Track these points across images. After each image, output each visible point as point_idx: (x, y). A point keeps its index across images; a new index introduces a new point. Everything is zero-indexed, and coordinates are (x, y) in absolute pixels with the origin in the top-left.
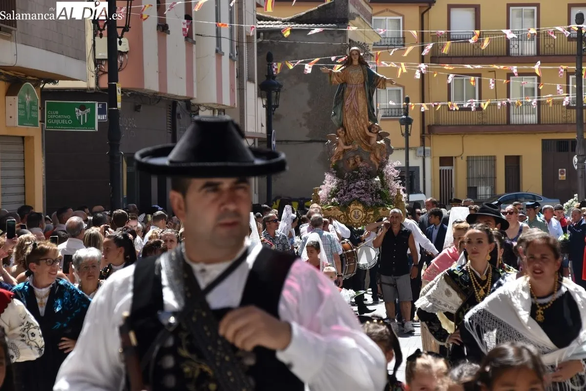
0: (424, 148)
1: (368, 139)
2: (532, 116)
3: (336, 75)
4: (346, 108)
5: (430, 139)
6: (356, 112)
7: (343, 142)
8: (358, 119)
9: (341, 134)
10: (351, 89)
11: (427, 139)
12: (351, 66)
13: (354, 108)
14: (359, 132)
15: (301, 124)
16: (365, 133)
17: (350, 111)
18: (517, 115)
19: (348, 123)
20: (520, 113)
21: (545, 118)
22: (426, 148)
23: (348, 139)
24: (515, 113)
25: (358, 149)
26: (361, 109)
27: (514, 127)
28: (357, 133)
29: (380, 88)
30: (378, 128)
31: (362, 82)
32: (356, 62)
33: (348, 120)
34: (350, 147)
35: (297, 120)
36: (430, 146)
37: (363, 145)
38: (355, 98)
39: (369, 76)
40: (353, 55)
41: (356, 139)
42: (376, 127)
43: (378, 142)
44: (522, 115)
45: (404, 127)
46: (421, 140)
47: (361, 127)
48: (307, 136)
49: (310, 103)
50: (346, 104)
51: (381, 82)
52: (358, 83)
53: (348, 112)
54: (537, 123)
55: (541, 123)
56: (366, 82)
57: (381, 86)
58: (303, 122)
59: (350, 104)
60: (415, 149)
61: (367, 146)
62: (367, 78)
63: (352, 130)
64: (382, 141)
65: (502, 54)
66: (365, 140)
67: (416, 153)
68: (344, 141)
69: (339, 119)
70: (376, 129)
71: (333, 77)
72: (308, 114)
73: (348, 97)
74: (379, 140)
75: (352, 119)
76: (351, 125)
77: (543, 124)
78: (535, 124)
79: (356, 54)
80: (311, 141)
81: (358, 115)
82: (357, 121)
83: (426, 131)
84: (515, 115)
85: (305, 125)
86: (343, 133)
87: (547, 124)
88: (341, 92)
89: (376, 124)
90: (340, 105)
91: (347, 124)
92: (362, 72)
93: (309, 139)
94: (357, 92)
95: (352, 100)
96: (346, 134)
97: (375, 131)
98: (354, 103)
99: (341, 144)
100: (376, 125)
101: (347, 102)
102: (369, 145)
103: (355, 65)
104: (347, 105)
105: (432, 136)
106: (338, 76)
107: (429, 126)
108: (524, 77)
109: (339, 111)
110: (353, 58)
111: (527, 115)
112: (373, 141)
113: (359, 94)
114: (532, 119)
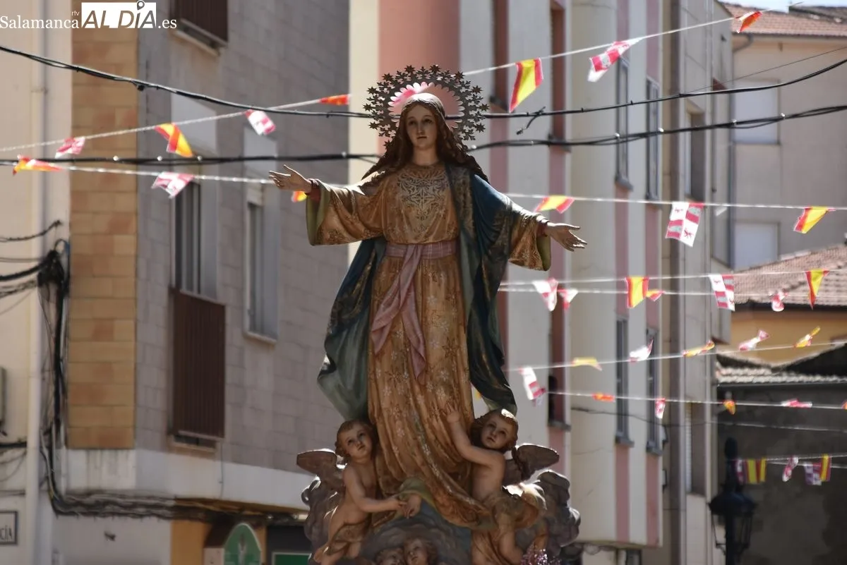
1: (466, 473)
3: (340, 204)
4: (377, 341)
6: (416, 361)
7: (361, 483)
8: (423, 388)
9: (355, 451)
10: (398, 265)
12: (404, 171)
13: (408, 343)
14: (427, 440)
16: (451, 447)
17: (394, 354)
19: (385, 405)
23: (387, 472)
25: (420, 513)
26: (436, 349)
28: (419, 446)
29: (521, 264)
30: (509, 427)
31: (448, 235)
32: (425, 156)
33: (386, 391)
34: (390, 504)
37: (442, 499)
38: (411, 305)
39: (476, 216)
40: (413, 123)
41: (417, 470)
42: (501, 425)
43: (513, 490)
47: (438, 424)
50: (376, 325)
51: (526, 238)
52: (431, 240)
53: (385, 358)
56: (463, 238)
57: (527, 256)
59: (395, 322)
61: (459, 502)
62: (469, 222)
63: (400, 432)
64: (531, 487)
66: (454, 476)
68: (367, 480)
69: (350, 387)
70: (503, 433)
71: (326, 211)
73: (385, 294)
74: (515, 482)
75: (400, 389)
76: (394, 412)
79: (426, 121)
81: (425, 371)
82: (421, 400)
86: (362, 447)
88: (364, 278)
89: (504, 412)
90: (357, 329)
91: (380, 409)
92: (446, 194)
94: (424, 276)
95: (400, 309)
96: (375, 451)
97: (498, 442)
98: (410, 318)
99: (356, 490)
100: (503, 417)
101: (382, 318)
102: (470, 502)
103: (425, 167)
104: (382, 329)
106: (350, 209)
109: (352, 353)
110: (414, 138)
112: (488, 482)
113: (432, 286)
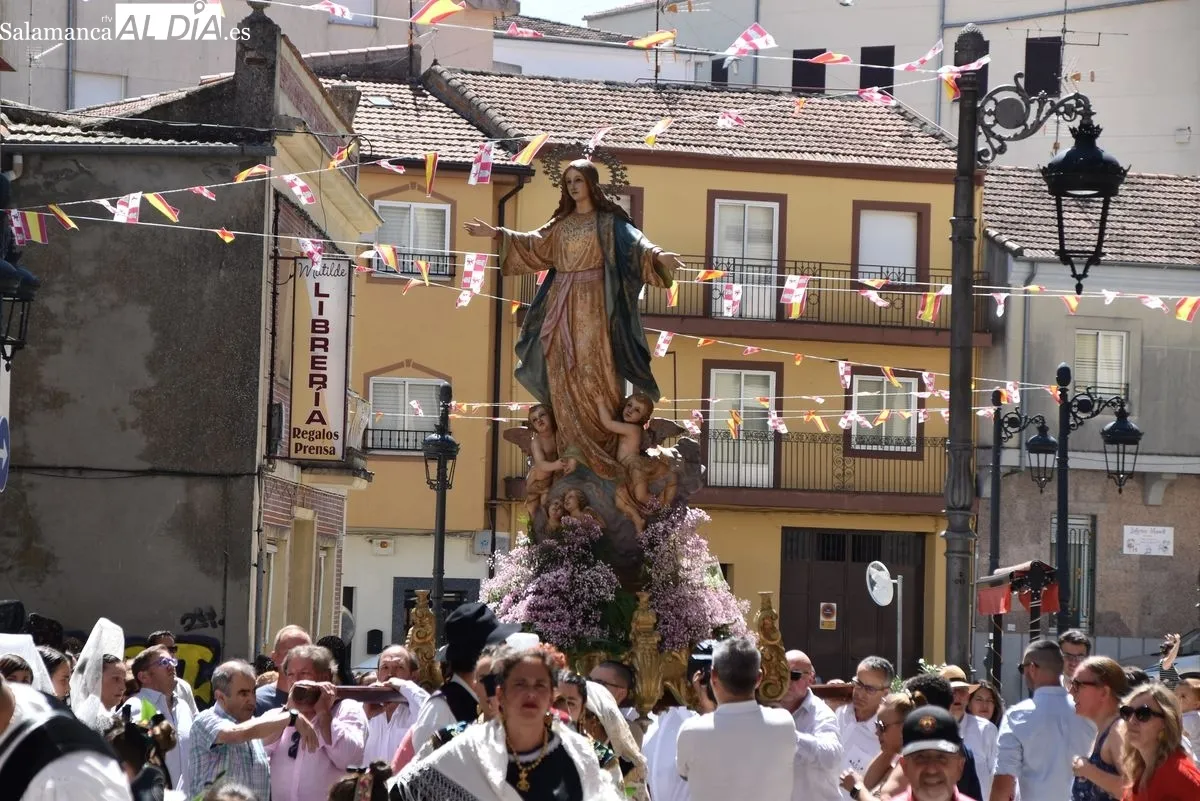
0: (494, 534)
1: (611, 442)
2: (760, 469)
3: (520, 246)
4: (545, 345)
5: (509, 512)
10: (558, 288)
11: (501, 514)
12: (569, 219)
13: (563, 347)
15: (123, 426)
18: (725, 465)
20: (731, 459)
21: (793, 474)
22: (499, 534)
23: (561, 442)
24: (719, 459)
26: (583, 350)
27: (717, 492)
30: (642, 406)
31: (594, 265)
32: (582, 206)
35: (115, 410)
36: (509, 530)
37: (593, 460)
38: (565, 320)
39: (617, 249)
40: (570, 182)
41: (576, 440)
42: (636, 404)
44: (736, 465)
45: (434, 466)
46: (486, 515)
48: (141, 457)
49: (153, 363)
50: (543, 333)
51: (647, 264)
53: (551, 359)
54: (771, 486)
55: (783, 486)
56: (606, 267)
57: (651, 277)
58: (132, 415)
59: (554, 332)
60: (470, 535)
61: (602, 461)
62: (611, 254)
64: (666, 450)
65: (694, 313)
66: (601, 443)
67: (472, 546)
68: (545, 448)
69: (538, 380)
70: (637, 410)
72: (146, 393)
77: (785, 489)
78: (768, 489)
79: (578, 180)
80: (153, 472)
82: (574, 388)
83: (501, 494)
84: (719, 465)
85: (134, 426)
87: (797, 490)
92: (593, 234)
93: (146, 466)
95: (557, 322)
98: (564, 328)
99: (537, 455)
101: (546, 328)
102: (615, 463)
103: (583, 215)
104: (546, 338)
105: (513, 504)
106: (527, 248)
107: (508, 480)
108: (744, 372)
111: (748, 466)
113: (580, 303)
114: (759, 474)
